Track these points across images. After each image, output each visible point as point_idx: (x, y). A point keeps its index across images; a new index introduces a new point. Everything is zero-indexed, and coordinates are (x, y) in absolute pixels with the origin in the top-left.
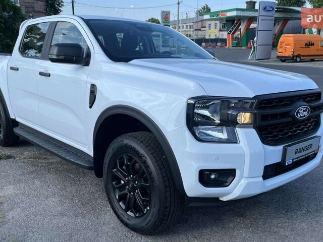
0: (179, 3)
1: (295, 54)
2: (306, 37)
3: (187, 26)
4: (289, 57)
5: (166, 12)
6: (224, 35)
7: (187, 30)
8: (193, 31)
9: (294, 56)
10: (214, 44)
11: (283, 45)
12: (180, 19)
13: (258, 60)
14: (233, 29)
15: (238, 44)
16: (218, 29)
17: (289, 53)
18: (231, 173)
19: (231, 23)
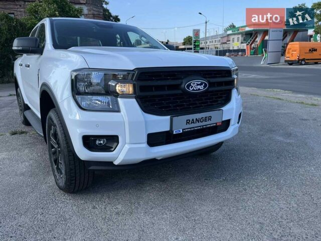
0: (206, 22)
1: (301, 58)
2: (312, 44)
3: (215, 41)
4: (295, 61)
5: (197, 30)
6: (244, 46)
7: (215, 44)
8: (220, 44)
9: (299, 60)
10: (236, 54)
11: (290, 51)
12: (207, 36)
13: (268, 64)
14: (251, 41)
15: (255, 53)
16: (240, 41)
17: (295, 58)
18: (114, 139)
19: (249, 36)
